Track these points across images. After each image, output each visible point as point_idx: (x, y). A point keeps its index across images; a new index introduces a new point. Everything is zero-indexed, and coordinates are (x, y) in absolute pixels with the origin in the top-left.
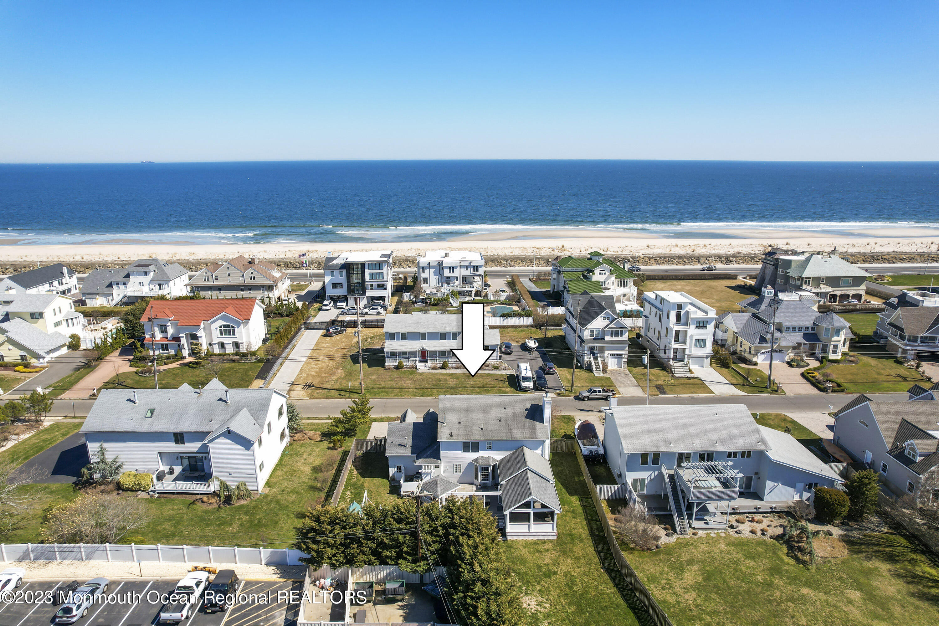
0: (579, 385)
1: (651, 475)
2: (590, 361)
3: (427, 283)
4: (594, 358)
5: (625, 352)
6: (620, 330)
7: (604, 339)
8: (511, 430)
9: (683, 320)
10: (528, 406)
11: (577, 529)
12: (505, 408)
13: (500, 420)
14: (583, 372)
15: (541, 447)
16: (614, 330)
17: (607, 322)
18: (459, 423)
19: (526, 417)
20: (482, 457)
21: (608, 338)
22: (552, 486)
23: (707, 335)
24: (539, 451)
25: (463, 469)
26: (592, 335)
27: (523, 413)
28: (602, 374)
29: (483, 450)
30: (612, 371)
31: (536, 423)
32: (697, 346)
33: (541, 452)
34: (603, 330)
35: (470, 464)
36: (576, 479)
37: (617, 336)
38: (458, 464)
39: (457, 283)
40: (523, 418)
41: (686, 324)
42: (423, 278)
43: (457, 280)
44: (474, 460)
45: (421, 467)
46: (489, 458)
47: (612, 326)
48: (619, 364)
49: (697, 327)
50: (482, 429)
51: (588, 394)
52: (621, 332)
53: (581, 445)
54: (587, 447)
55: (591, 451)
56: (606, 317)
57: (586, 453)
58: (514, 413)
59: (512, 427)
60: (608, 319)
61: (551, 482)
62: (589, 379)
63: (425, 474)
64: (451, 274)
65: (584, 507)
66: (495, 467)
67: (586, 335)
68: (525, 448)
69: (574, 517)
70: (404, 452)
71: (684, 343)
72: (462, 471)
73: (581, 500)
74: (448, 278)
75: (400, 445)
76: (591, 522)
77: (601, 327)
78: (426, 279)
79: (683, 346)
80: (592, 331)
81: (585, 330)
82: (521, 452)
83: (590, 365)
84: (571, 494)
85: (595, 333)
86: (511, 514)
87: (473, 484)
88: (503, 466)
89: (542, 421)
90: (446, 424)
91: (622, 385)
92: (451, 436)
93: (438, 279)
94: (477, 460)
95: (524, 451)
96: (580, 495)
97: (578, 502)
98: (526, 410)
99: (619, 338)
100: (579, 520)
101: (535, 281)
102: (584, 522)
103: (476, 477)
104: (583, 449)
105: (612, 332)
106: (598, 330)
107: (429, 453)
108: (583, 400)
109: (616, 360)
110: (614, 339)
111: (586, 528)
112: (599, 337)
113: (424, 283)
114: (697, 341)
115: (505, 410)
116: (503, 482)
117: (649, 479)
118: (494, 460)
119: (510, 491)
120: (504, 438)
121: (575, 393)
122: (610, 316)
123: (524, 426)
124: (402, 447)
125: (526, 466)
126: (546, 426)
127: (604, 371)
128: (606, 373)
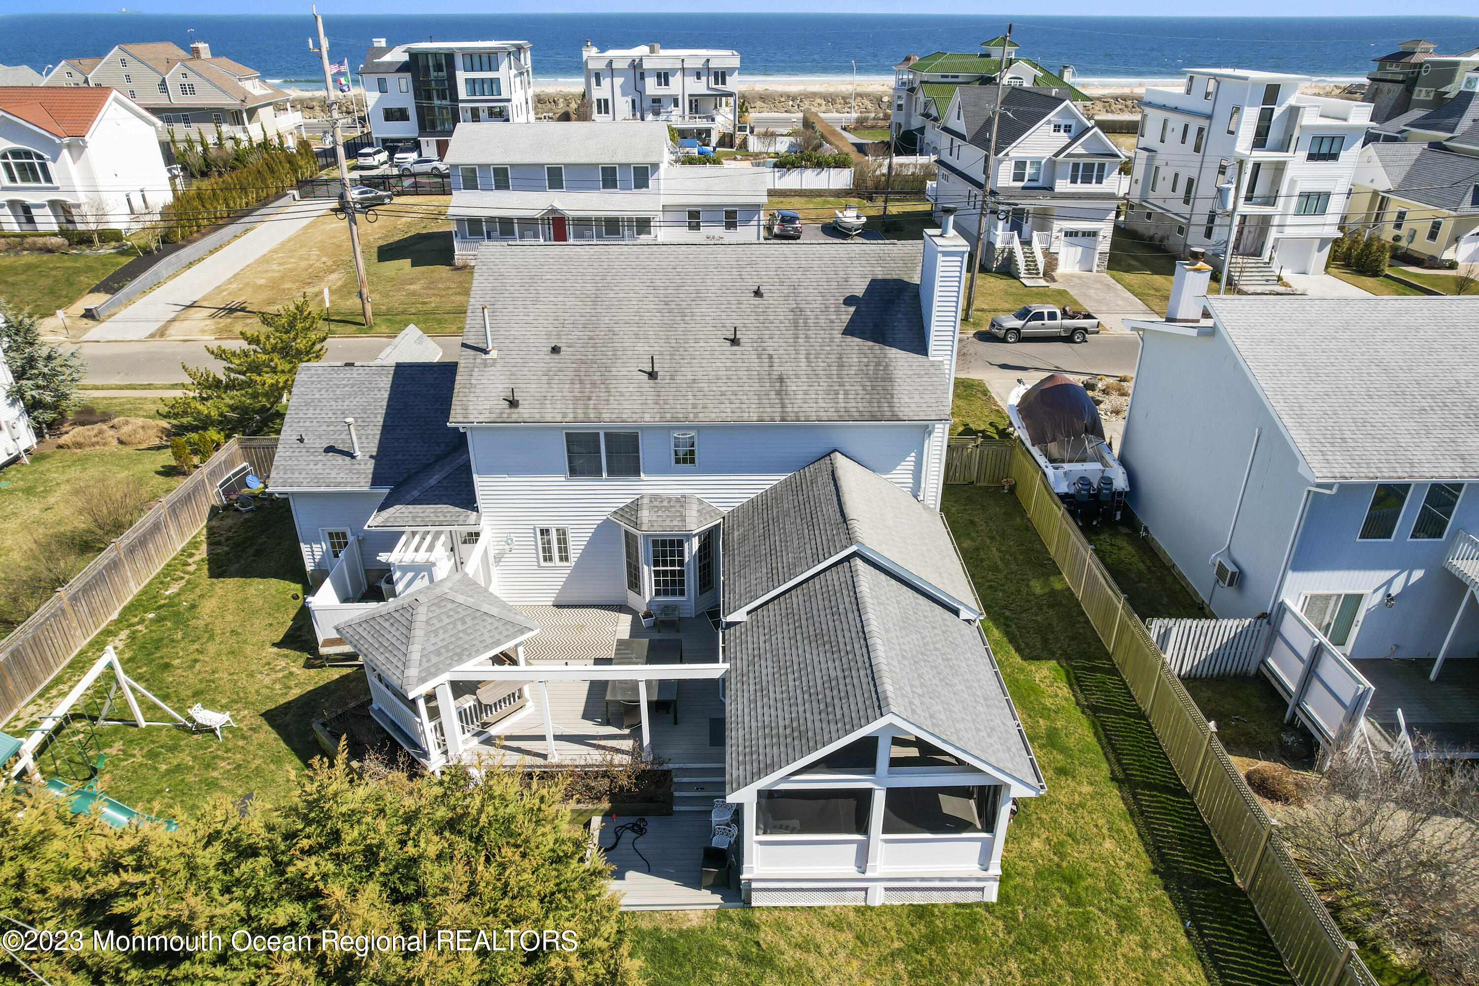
0: (985, 307)
1: (1389, 583)
2: (1011, 252)
3: (607, 112)
4: (1022, 243)
5: (1106, 229)
6: (1097, 161)
7: (1051, 189)
8: (781, 379)
9: (1273, 136)
10: (859, 288)
11: (1088, 840)
12: (758, 293)
13: (734, 342)
14: (992, 280)
15: (912, 457)
16: (1082, 161)
17: (1063, 138)
18: (555, 350)
19: (849, 331)
20: (654, 498)
21: (1063, 185)
22: (971, 634)
23: (1335, 179)
24: (903, 472)
25: (576, 547)
26: (1019, 177)
27: (838, 312)
28: (1042, 283)
29: (661, 470)
30: (1069, 278)
31: (894, 353)
32: (1302, 211)
33: (909, 479)
34: (1052, 163)
35: (605, 529)
36: (1037, 586)
37: (1087, 180)
38: (553, 526)
39: (677, 111)
40: (837, 335)
41: (1283, 146)
42: (599, 101)
43: (676, 105)
44: (620, 512)
45: (389, 541)
46: (682, 500)
47: (1077, 148)
48: (1086, 263)
49: (1311, 157)
50: (652, 375)
51: (1018, 323)
52: (1102, 166)
53: (1042, 461)
54: (1067, 466)
55: (1084, 481)
56: (1063, 122)
57: (1063, 488)
58: (798, 311)
59: (787, 369)
60: (1068, 129)
61: (965, 614)
62: (1007, 293)
63: (405, 569)
64: (662, 91)
65: (1093, 711)
66: (709, 539)
67: (1004, 177)
68: (840, 460)
69: (1061, 771)
70: (342, 476)
71: (1270, 200)
72: (574, 554)
73: (1076, 681)
74: (657, 100)
75: (330, 449)
76: (1145, 796)
77: (1046, 154)
78: (606, 101)
79: (1266, 210)
80: (1020, 165)
81: (1000, 162)
82: (826, 477)
83: (1010, 258)
84: (1031, 655)
85: (1029, 171)
86: (767, 797)
87: (621, 608)
88: (744, 538)
89: (919, 345)
90: (494, 354)
91: (1104, 308)
92: (513, 404)
93: (633, 101)
94: (632, 510)
95: (840, 473)
96: (1069, 658)
97: (1065, 691)
98: (850, 301)
99: (1093, 187)
100: (1086, 789)
101: (855, 129)
102: (1115, 800)
103: (634, 583)
104: (1050, 471)
105: (1076, 166)
106: (1037, 163)
107: (433, 482)
108: (1004, 340)
109: (1080, 249)
110: (1080, 187)
111: (1129, 829)
112: (1040, 184)
113: (600, 112)
114: (1306, 196)
115: (757, 301)
116: (739, 616)
117: (1379, 596)
118: (704, 510)
119: (767, 668)
120: (752, 415)
121: (975, 324)
122: (1073, 122)
123: (841, 366)
124: (340, 459)
125: (851, 541)
126: (937, 365)
127: (1048, 274)
128: (1054, 281)
